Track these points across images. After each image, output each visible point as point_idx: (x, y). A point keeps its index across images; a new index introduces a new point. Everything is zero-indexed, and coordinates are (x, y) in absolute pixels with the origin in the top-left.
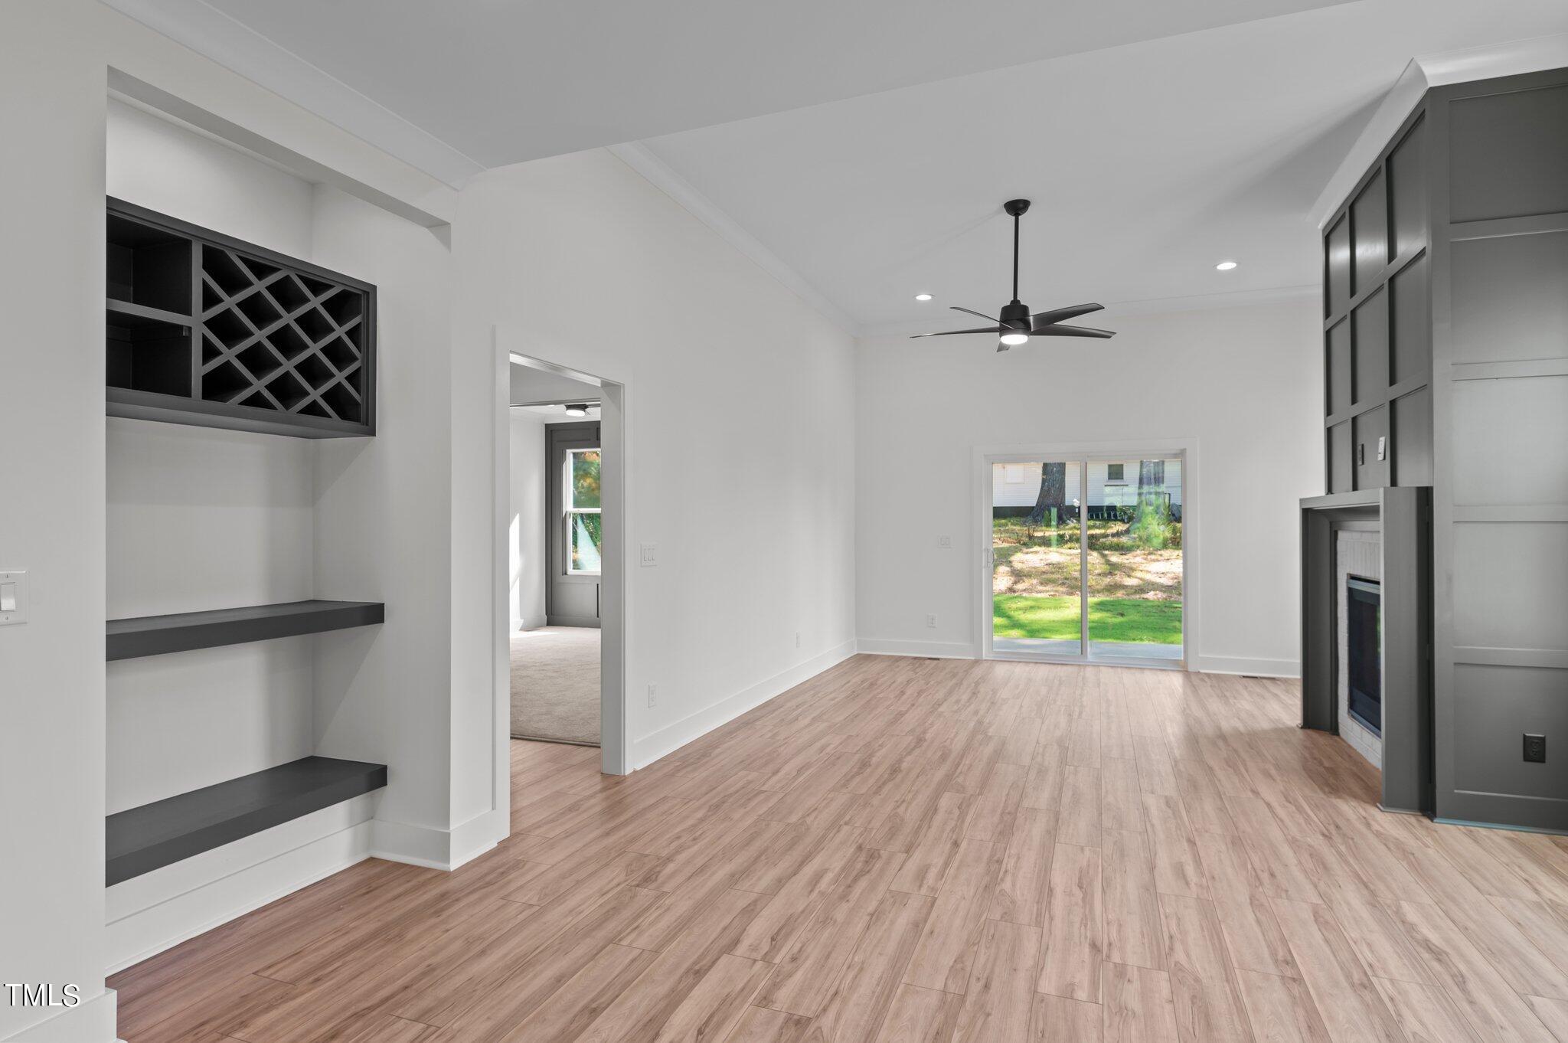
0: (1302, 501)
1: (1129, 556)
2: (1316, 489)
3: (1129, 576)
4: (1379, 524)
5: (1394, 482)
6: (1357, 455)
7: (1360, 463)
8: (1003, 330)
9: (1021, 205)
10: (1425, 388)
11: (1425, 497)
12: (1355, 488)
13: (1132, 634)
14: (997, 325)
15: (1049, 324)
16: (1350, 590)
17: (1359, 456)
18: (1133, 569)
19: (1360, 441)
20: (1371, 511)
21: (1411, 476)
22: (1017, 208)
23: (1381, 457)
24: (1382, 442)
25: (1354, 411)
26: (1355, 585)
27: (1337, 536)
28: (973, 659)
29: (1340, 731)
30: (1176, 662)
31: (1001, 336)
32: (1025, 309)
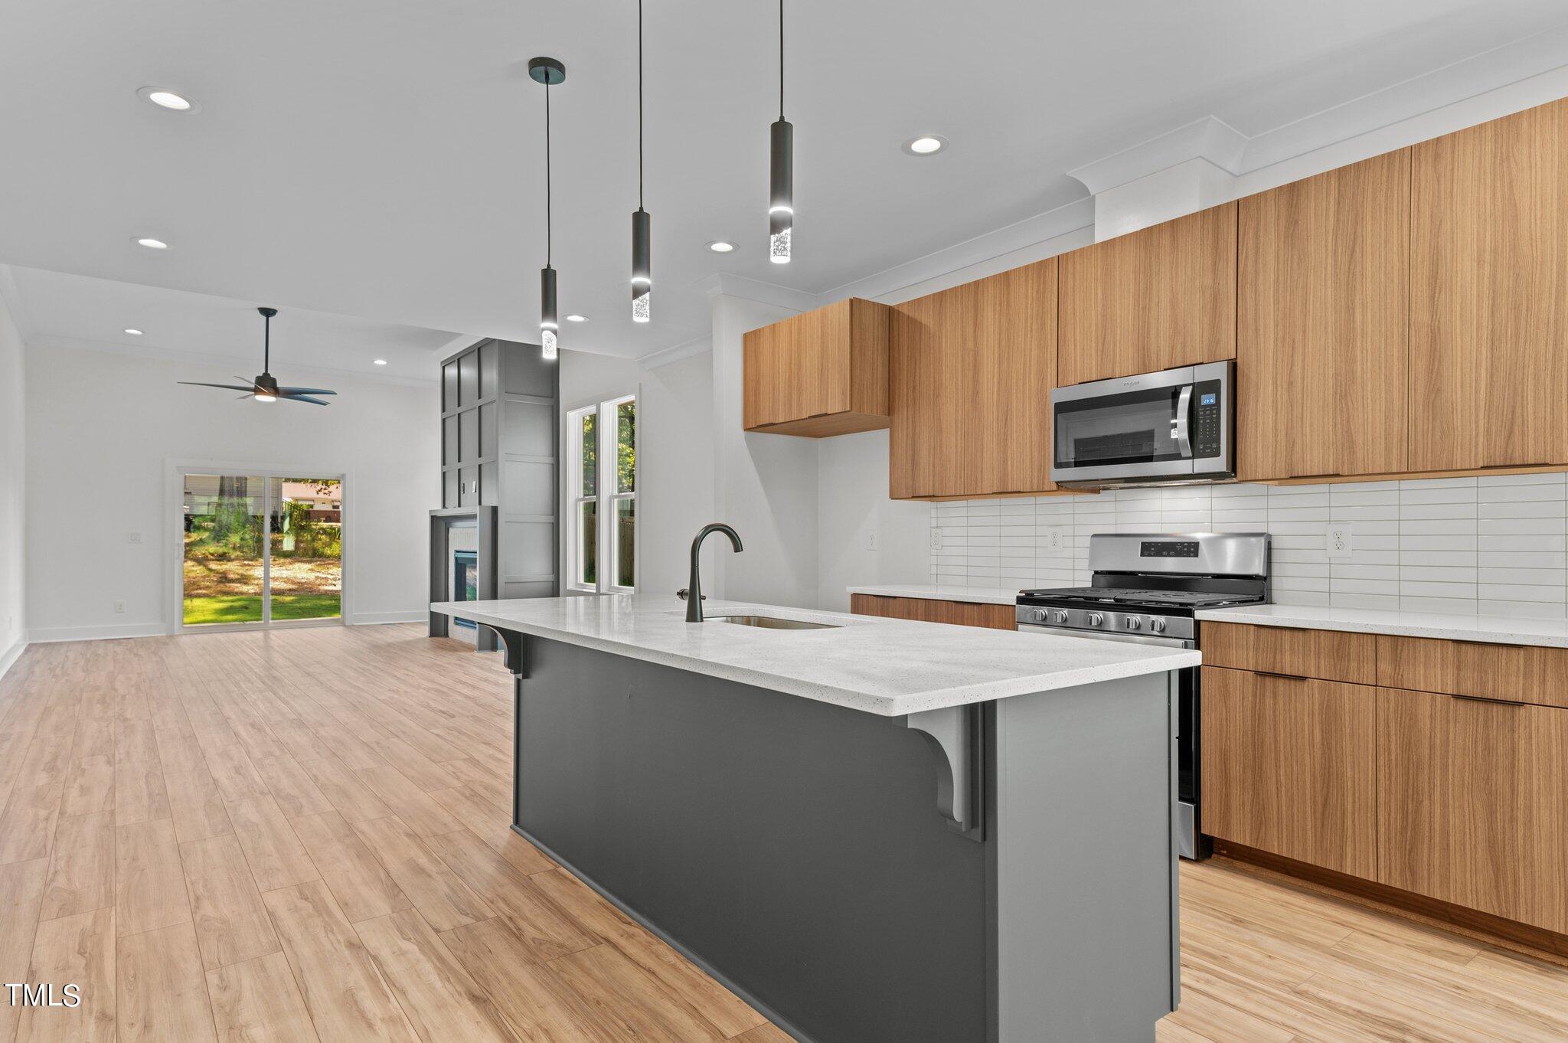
0: (430, 511)
2: (436, 506)
4: (477, 523)
5: (480, 504)
6: (461, 489)
7: (462, 492)
8: (256, 391)
9: (271, 312)
10: (495, 462)
11: (495, 510)
12: (459, 506)
14: (253, 386)
16: (456, 558)
17: (462, 489)
19: (462, 482)
20: (473, 517)
21: (489, 501)
22: (268, 313)
23: (474, 491)
24: (474, 484)
25: (460, 466)
26: (459, 555)
27: (448, 530)
28: (165, 635)
29: (450, 635)
30: (336, 621)
31: (256, 394)
32: (274, 380)
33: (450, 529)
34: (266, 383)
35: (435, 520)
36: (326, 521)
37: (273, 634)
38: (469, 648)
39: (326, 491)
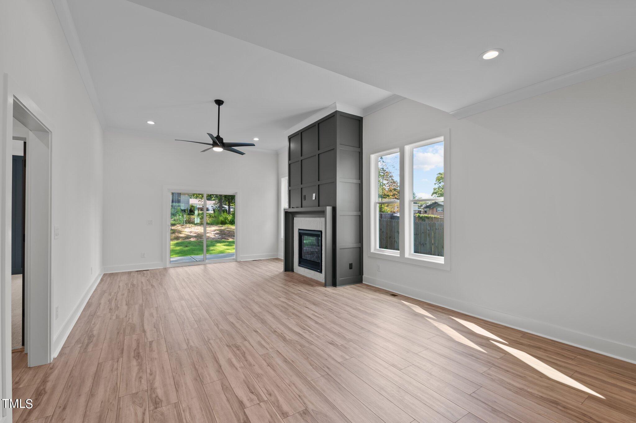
0: (284, 209)
1: (175, 227)
3: (181, 234)
5: (319, 205)
6: (303, 198)
8: (214, 145)
9: (221, 102)
10: (333, 183)
11: (334, 209)
12: (302, 207)
13: (196, 252)
15: (228, 147)
16: (299, 233)
18: (181, 232)
19: (303, 194)
22: (219, 103)
23: (314, 199)
24: (314, 195)
25: (302, 186)
26: (301, 231)
27: (294, 219)
28: (163, 268)
29: (294, 271)
30: (233, 259)
31: (213, 147)
32: (222, 139)
33: (295, 218)
34: (218, 141)
35: (287, 213)
36: (201, 211)
37: (209, 266)
38: (318, 283)
39: (201, 201)
